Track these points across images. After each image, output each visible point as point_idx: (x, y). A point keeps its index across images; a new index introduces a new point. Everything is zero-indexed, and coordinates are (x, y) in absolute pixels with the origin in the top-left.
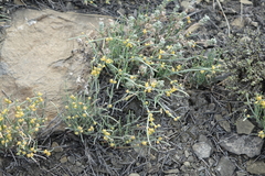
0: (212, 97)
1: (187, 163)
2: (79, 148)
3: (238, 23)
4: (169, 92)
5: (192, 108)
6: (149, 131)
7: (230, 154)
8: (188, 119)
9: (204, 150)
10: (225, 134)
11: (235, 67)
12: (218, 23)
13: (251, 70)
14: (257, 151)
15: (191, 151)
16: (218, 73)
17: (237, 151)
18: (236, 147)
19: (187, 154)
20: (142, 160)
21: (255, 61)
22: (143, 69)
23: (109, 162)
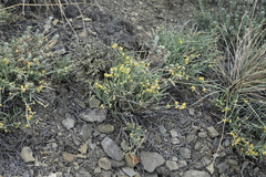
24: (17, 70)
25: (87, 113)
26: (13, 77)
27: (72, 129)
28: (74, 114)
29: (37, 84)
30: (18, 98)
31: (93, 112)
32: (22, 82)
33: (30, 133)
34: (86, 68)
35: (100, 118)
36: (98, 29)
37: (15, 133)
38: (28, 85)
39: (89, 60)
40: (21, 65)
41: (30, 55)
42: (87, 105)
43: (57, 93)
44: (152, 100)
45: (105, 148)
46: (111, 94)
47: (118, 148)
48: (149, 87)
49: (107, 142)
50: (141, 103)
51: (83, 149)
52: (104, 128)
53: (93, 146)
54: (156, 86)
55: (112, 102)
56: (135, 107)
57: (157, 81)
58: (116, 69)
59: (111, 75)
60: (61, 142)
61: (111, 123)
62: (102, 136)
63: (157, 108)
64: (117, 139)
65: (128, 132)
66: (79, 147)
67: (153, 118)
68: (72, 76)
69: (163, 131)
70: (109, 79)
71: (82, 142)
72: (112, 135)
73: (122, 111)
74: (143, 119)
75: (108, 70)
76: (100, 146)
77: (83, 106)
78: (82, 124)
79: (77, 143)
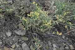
0: (12, 18)
1: (4, 38)
5: (6, 22)
7: (17, 35)
8: (5, 25)
9: (9, 34)
10: (16, 29)
13: (22, 10)
14: (25, 34)
15: (5, 34)
17: (19, 34)
18: (19, 33)
25: (17, 31)
27: (10, 37)
28: (12, 30)
31: (20, 31)
34: (20, 11)
35: (23, 34)
39: (22, 8)
42: (18, 27)
43: (6, 20)
44: (47, 29)
45: (23, 47)
46: (29, 24)
47: (28, 48)
48: (47, 23)
49: (24, 45)
50: (42, 30)
51: (13, 46)
52: (24, 38)
53: (18, 46)
54: (50, 23)
55: (29, 28)
56: (39, 31)
57: (50, 21)
58: (33, 13)
59: (30, 15)
60: (4, 42)
61: (27, 37)
62: (23, 42)
63: (49, 33)
64: (29, 44)
65: (34, 42)
66: (12, 45)
67: (46, 37)
68: (13, 14)
69: (50, 44)
70: (29, 17)
71: (13, 43)
72: (27, 42)
73: (33, 32)
74: (41, 37)
75: (29, 13)
76: (21, 46)
77: (16, 27)
78: (14, 35)
79: (11, 43)
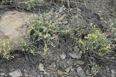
0: (67, 40)
1: (58, 61)
2: (24, 56)
3: (76, 16)
4: (52, 38)
5: (60, 43)
6: (45, 50)
7: (72, 58)
8: (59, 47)
9: (63, 57)
10: (70, 52)
11: (74, 30)
12: (70, 17)
13: (78, 32)
14: (80, 57)
15: (59, 57)
16: (68, 33)
17: (74, 57)
18: (74, 56)
19: (58, 58)
20: (44, 59)
21: (80, 29)
22: (44, 31)
23: (33, 60)
24: (44, 27)
25: (72, 54)
26: (41, 30)
27: (64, 60)
28: (66, 53)
29: (52, 36)
30: (42, 41)
31: (75, 54)
32: (45, 34)
33: (44, 58)
34: (76, 32)
35: (78, 57)
36: (84, 15)
37: (37, 56)
38: (48, 35)
39: (78, 29)
40: (46, 25)
41: (51, 22)
42: (73, 50)
43: (60, 42)
44: (105, 53)
45: (78, 72)
46: (86, 47)
47: (84, 73)
48: (105, 47)
49: (79, 69)
50: (100, 54)
51: (68, 70)
52: (79, 62)
53: (72, 70)
54: (109, 47)
55: (86, 51)
56: (96, 55)
57: (109, 45)
58: (91, 35)
59: (87, 38)
60: (58, 65)
61: (83, 60)
62: (78, 66)
63: (107, 58)
64: (85, 69)
65: (91, 67)
66: (66, 69)
67: (104, 62)
68: (68, 35)
69: (108, 69)
71: (68, 67)
72: (83, 66)
73: (89, 56)
74: (99, 61)
75: (86, 35)
76: (76, 70)
77: (71, 50)
78: (69, 58)
79: (65, 67)
